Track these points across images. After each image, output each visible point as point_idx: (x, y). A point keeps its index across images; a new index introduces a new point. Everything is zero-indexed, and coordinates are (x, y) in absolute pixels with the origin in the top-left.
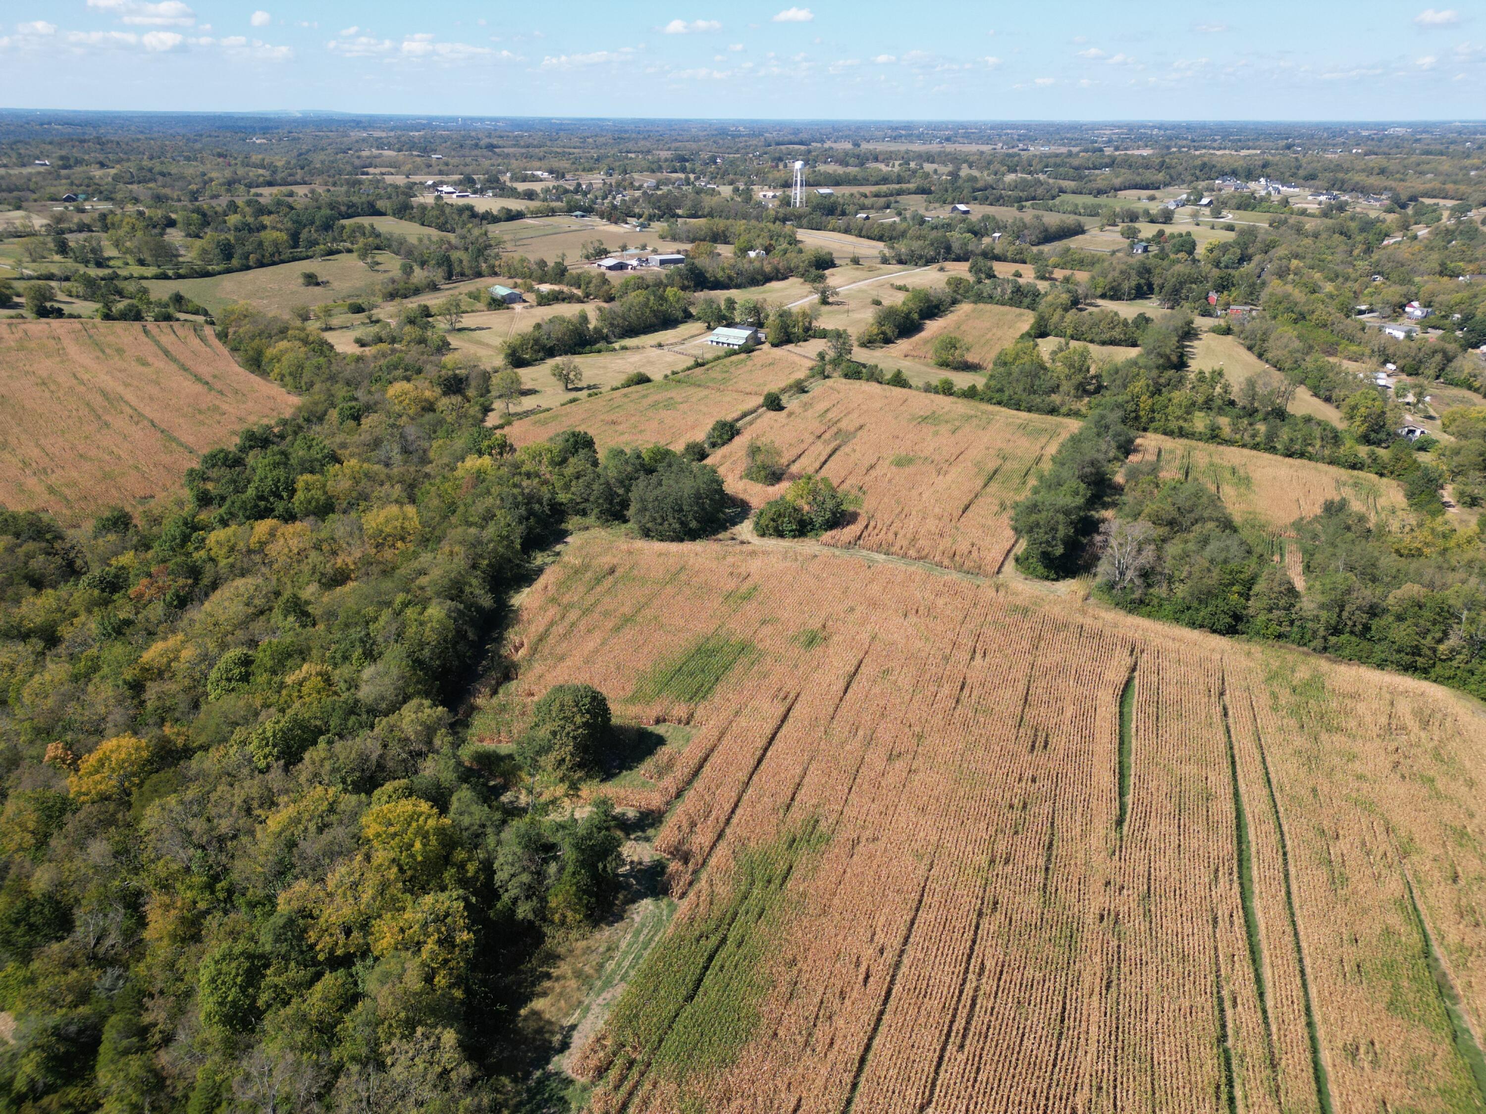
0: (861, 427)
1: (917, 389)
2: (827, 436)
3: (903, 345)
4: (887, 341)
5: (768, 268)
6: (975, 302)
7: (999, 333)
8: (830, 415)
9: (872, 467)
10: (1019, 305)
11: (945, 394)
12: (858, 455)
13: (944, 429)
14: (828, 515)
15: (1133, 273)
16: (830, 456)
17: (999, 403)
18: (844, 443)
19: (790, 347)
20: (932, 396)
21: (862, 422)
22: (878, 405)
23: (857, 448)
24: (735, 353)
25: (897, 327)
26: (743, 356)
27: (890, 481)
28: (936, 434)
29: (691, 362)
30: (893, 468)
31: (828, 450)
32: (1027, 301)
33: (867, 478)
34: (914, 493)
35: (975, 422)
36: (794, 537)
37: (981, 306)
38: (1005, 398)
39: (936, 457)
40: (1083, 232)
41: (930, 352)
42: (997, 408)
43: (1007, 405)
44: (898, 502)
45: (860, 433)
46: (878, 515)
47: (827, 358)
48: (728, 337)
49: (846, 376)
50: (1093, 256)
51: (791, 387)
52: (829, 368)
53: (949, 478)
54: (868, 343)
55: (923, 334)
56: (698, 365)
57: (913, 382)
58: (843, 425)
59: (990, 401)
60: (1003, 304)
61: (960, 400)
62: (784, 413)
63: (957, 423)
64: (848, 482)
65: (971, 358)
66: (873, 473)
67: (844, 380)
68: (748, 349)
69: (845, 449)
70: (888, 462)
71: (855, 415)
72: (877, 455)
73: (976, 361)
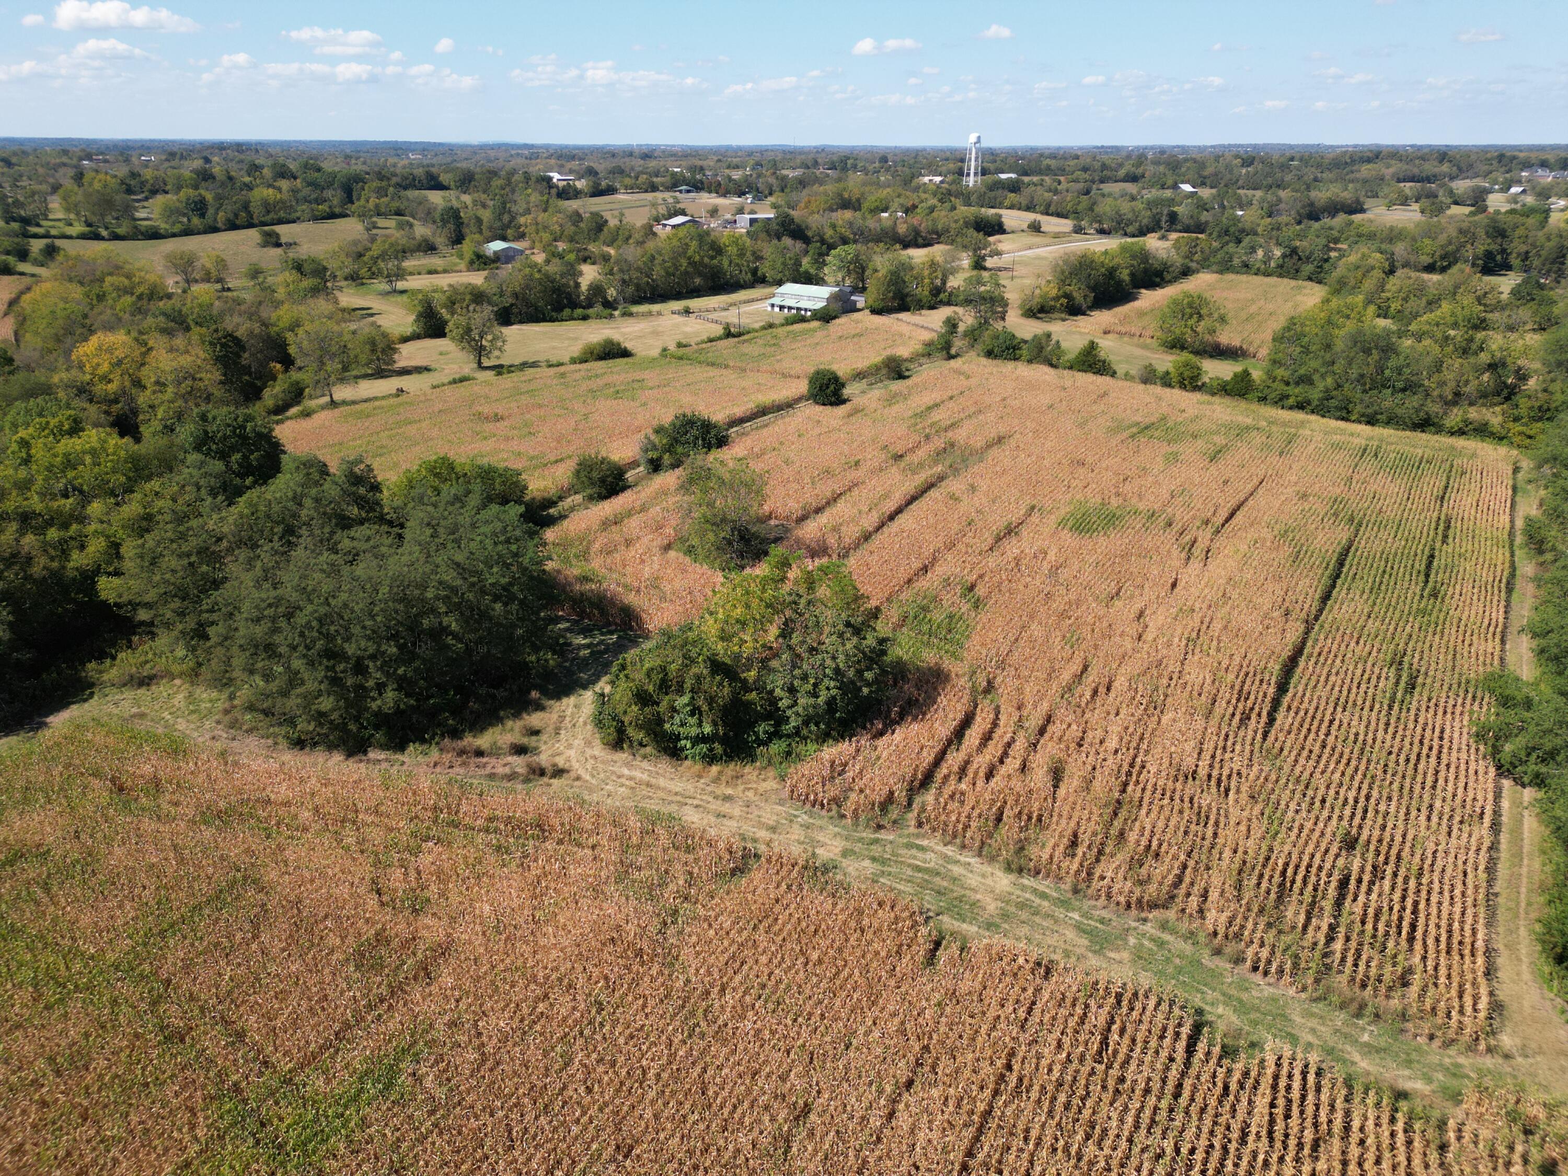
0: (1000, 440)
1: (1128, 377)
2: (915, 458)
3: (1103, 318)
4: (1074, 310)
5: (902, 229)
6: (1221, 272)
7: (1270, 307)
8: (936, 416)
9: (1011, 531)
10: (1295, 274)
11: (1183, 386)
12: (980, 500)
13: (1187, 450)
14: (829, 690)
15: (1481, 233)
16: (913, 499)
17: (1300, 406)
18: (955, 470)
19: (904, 316)
20: (1158, 389)
21: (1002, 429)
22: (1046, 400)
23: (983, 485)
24: (803, 320)
25: (1093, 289)
26: (815, 324)
27: (1055, 570)
28: (1173, 459)
29: (719, 330)
30: (1066, 535)
31: (910, 485)
32: (1308, 268)
33: (992, 561)
34: (1124, 610)
35: (1258, 439)
36: (710, 759)
37: (1231, 276)
38: (1315, 394)
39: (1181, 516)
40: (1362, 211)
41: (1152, 326)
42: (1300, 416)
43: (1321, 410)
44: (1072, 641)
45: (995, 452)
46: (1006, 684)
47: (962, 328)
48: (799, 297)
49: (990, 354)
50: (1392, 229)
51: (878, 368)
52: (958, 344)
53: (1219, 568)
54: (1038, 311)
55: (1136, 304)
56: (728, 334)
57: (1121, 369)
58: (960, 435)
59: (1281, 401)
60: (1267, 274)
61: (1216, 399)
62: (842, 410)
63: (1220, 440)
64: (940, 570)
65: (1227, 337)
66: (1012, 548)
67: (984, 361)
68: (825, 316)
69: (955, 485)
70: (1053, 520)
71: (991, 416)
72: (1028, 501)
73: (1236, 342)
